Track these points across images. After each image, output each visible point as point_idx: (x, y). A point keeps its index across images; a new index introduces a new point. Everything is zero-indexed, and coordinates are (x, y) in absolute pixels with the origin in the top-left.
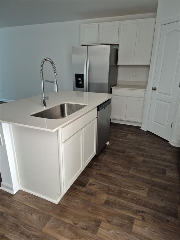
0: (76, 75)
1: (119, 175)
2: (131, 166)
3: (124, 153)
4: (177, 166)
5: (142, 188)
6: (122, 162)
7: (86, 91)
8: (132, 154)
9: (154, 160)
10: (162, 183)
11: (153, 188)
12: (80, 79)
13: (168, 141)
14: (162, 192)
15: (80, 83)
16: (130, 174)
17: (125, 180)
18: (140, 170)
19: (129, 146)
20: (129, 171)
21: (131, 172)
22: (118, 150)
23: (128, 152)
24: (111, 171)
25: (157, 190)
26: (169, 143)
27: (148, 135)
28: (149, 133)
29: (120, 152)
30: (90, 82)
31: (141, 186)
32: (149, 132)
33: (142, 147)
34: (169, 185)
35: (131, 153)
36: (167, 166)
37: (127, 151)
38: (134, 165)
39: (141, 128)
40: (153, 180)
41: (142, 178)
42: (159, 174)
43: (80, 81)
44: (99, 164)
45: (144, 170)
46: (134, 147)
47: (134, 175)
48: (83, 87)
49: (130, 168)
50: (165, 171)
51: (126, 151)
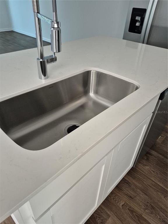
0: (134, 10)
7: (143, 43)
12: (138, 18)
15: (138, 24)
30: (155, 24)
43: (137, 21)
44: (134, 181)
48: (139, 32)
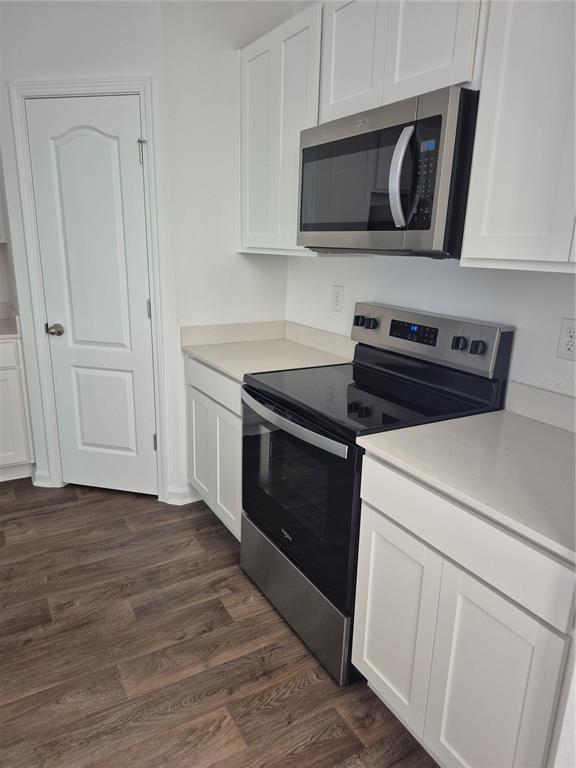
1: (98, 736)
2: (114, 663)
3: (46, 620)
4: (235, 567)
5: (211, 729)
6: (66, 669)
8: (79, 608)
9: (167, 589)
10: (245, 657)
11: (237, 695)
13: (157, 497)
14: (267, 692)
16: (135, 700)
17: (136, 739)
18: (154, 655)
19: (45, 580)
20: (121, 688)
21: (132, 688)
22: (11, 621)
23: (60, 607)
24: (52, 745)
25: (256, 696)
26: (160, 500)
27: (77, 499)
28: (78, 492)
29: (25, 628)
31: (201, 719)
32: (71, 486)
33: (92, 560)
34: (265, 648)
35: (71, 603)
36: (213, 586)
37: (51, 607)
38: (117, 650)
39: (35, 484)
40: (218, 667)
41: (181, 682)
42: (215, 631)
45: (163, 646)
46: (66, 572)
47: (148, 695)
49: (114, 674)
50: (223, 608)
51: (47, 609)
